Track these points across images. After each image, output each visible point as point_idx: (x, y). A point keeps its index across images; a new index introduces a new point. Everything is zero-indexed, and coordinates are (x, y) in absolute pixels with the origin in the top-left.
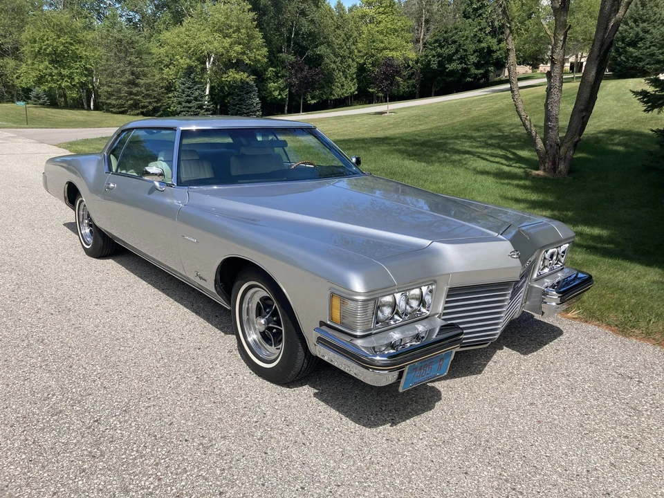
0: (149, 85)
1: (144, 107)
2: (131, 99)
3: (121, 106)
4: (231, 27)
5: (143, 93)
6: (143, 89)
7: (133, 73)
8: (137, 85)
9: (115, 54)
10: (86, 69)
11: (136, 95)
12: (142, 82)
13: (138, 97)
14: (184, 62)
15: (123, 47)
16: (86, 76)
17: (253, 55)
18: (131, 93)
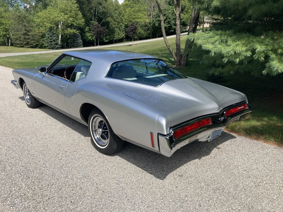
0: (33, 35)
1: (31, 44)
2: (25, 41)
3: (21, 44)
4: (68, 10)
5: (31, 38)
6: (30, 36)
7: (26, 30)
8: (28, 35)
9: (18, 22)
10: (6, 29)
11: (28, 39)
12: (30, 34)
13: (28, 40)
14: (49, 25)
15: (21, 19)
16: (6, 31)
17: (78, 22)
18: (25, 39)
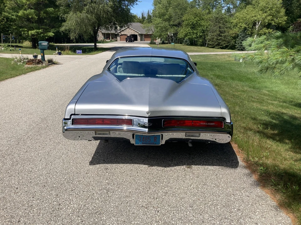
0: (226, 36)
1: (222, 45)
2: (217, 42)
3: (213, 45)
4: (268, 8)
5: (222, 39)
6: (223, 37)
7: (220, 31)
8: (221, 36)
9: (214, 23)
10: (203, 30)
11: (219, 40)
12: (223, 34)
13: (220, 41)
14: (244, 25)
15: (219, 20)
16: (203, 33)
17: (277, 20)
18: (218, 39)
